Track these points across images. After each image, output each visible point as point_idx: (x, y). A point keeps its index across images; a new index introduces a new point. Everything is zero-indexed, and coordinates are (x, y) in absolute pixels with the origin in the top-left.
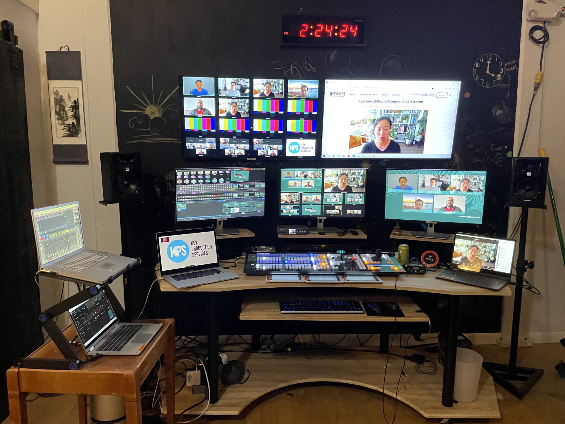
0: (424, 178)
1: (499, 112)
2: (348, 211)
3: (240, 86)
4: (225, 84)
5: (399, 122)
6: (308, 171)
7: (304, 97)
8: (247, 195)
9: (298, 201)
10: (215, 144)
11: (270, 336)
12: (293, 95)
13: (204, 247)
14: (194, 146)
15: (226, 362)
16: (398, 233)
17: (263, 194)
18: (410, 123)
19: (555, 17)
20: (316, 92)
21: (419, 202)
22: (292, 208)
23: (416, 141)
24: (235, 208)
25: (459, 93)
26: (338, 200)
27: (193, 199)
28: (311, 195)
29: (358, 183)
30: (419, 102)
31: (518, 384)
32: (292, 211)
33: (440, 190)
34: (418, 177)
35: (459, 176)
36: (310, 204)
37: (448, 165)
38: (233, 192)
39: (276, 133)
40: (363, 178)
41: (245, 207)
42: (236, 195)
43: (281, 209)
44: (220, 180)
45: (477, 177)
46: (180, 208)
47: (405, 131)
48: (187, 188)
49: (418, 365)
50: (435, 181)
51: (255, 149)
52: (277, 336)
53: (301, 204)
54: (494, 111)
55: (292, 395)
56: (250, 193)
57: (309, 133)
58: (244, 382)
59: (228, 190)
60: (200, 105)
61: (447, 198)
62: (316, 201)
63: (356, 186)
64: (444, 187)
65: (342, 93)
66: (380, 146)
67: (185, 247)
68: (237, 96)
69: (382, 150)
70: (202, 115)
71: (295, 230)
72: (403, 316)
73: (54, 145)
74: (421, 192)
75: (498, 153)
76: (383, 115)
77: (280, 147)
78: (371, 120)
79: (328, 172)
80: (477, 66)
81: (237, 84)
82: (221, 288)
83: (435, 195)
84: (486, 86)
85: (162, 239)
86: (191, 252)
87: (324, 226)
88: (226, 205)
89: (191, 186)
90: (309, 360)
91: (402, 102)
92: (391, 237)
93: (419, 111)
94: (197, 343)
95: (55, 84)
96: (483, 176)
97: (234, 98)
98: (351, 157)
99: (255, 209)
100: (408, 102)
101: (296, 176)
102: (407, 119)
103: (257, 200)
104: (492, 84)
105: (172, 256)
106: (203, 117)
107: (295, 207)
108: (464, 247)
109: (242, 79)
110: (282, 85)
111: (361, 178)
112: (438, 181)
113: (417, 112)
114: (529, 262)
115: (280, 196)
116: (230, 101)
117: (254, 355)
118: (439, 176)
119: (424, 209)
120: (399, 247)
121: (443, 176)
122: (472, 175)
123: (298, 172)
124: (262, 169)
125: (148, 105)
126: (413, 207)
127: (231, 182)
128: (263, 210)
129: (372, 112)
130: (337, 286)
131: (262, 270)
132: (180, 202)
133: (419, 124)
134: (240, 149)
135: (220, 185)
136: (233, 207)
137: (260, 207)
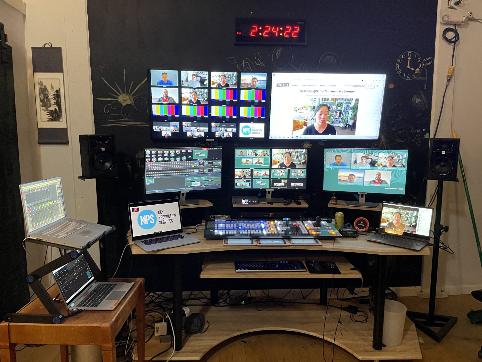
0: (356, 156)
1: (418, 101)
2: (292, 184)
3: (200, 78)
4: (187, 76)
5: (334, 109)
6: (258, 150)
7: (254, 87)
8: (206, 171)
9: (250, 176)
10: (178, 127)
11: (227, 291)
12: (245, 86)
13: (170, 216)
14: (160, 129)
15: (189, 314)
16: (335, 202)
17: (220, 170)
18: (344, 109)
19: (464, 21)
20: (265, 83)
21: (352, 176)
22: (245, 182)
23: (348, 124)
24: (196, 182)
25: (385, 84)
26: (284, 174)
27: (159, 175)
28: (261, 170)
29: (300, 161)
30: (351, 92)
31: (436, 330)
32: (244, 184)
33: (369, 166)
34: (351, 154)
35: (385, 154)
36: (260, 178)
37: (375, 145)
38: (194, 168)
39: (231, 118)
40: (305, 156)
41: (205, 181)
42: (196, 171)
43: (236, 183)
44: (183, 158)
45: (400, 155)
46: (149, 182)
47: (340, 116)
48: (154, 165)
49: (352, 315)
50: (365, 158)
51: (212, 131)
52: (232, 292)
53: (252, 178)
54: (414, 99)
55: (245, 342)
56: (209, 169)
57: (259, 118)
58: (205, 332)
59: (190, 166)
60: (166, 94)
61: (375, 172)
62: (265, 176)
63: (299, 163)
64: (373, 164)
65: (286, 84)
66: (319, 129)
67: (153, 216)
68: (197, 86)
69: (321, 132)
70: (167, 102)
71: (247, 200)
72: (339, 273)
73: (39, 129)
74: (354, 168)
75: (417, 135)
76: (321, 103)
77: (235, 130)
78: (311, 107)
79: (275, 151)
80: (399, 61)
81: (197, 76)
82: (184, 251)
83: (365, 170)
84: (407, 79)
85: (133, 210)
86: (158, 220)
87: (272, 197)
88: (189, 179)
89: (158, 164)
90: (259, 311)
91: (337, 92)
92: (328, 206)
93: (351, 100)
94: (164, 298)
95: (40, 76)
96: (406, 154)
97: (195, 88)
98: (295, 138)
99: (213, 183)
100: (342, 92)
101: (248, 154)
102: (341, 106)
103: (215, 175)
104: (411, 77)
105: (142, 224)
106: (168, 104)
107: (247, 181)
108: (390, 214)
109: (202, 72)
110: (235, 77)
111: (303, 156)
112: (368, 158)
113: (350, 101)
114: (444, 227)
115: (234, 172)
116: (192, 90)
117: (213, 308)
118: (368, 155)
119: (356, 182)
120: (336, 215)
121: (372, 154)
122: (396, 154)
123: (250, 151)
124: (219, 148)
125: (121, 94)
126: (347, 181)
127: (192, 160)
128: (220, 183)
129: (312, 101)
130: (283, 248)
131: (220, 235)
132: (149, 177)
133: (351, 110)
134: (200, 131)
135: (183, 163)
136: (195, 181)
137: (217, 181)
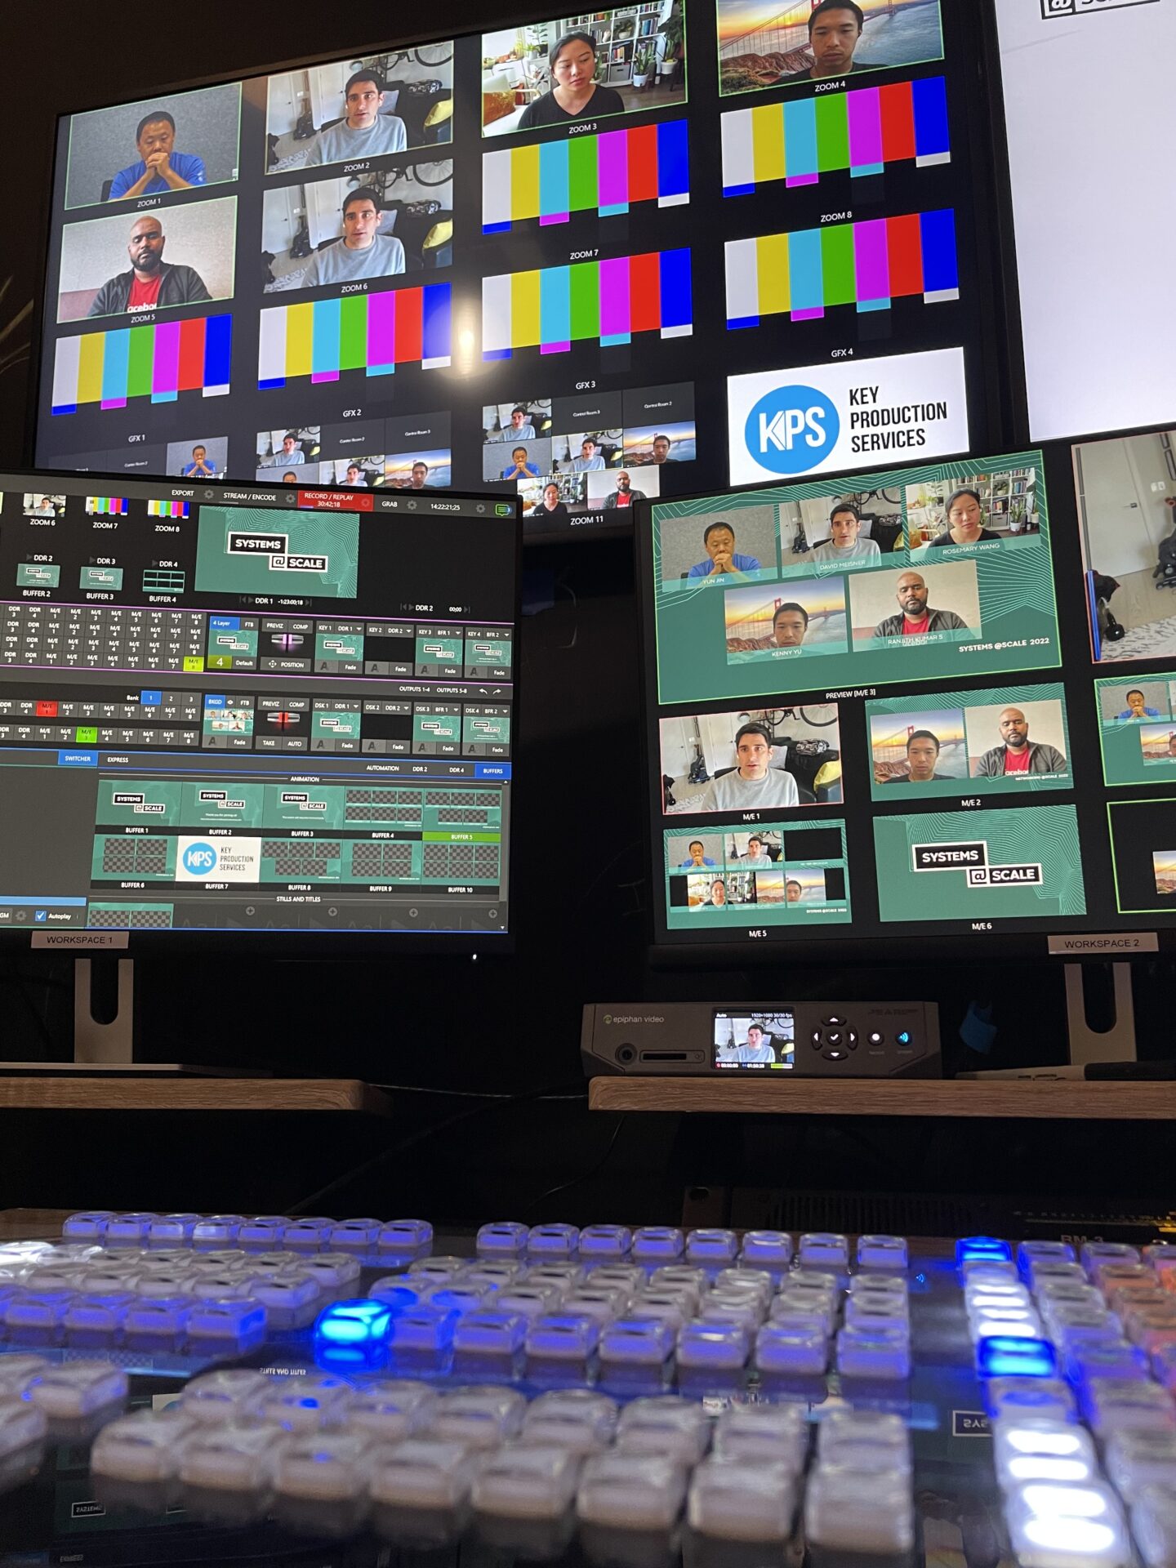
3: (398, 91)
4: (307, 100)
7: (837, 70)
8: (338, 724)
12: (754, 73)
17: (493, 729)
20: (926, 20)
24: (216, 842)
32: (772, 883)
36: (951, 804)
38: (207, 689)
39: (646, 339)
41: (319, 834)
42: (230, 721)
43: (672, 870)
44: (86, 573)
53: (861, 809)
56: (370, 707)
57: (907, 305)
59: (163, 664)
62: (1017, 764)
68: (380, 153)
70: (154, 307)
71: (790, 1026)
77: (681, 439)
81: (378, 84)
88: (138, 802)
99: (417, 867)
101: (786, 544)
103: (439, 778)
106: (165, 318)
107: (799, 848)
109: (410, 51)
110: (670, 28)
115: (651, 748)
124: (480, 509)
127: (191, 599)
128: (499, 878)
135: (85, 620)
136: (203, 831)
137: (462, 851)
